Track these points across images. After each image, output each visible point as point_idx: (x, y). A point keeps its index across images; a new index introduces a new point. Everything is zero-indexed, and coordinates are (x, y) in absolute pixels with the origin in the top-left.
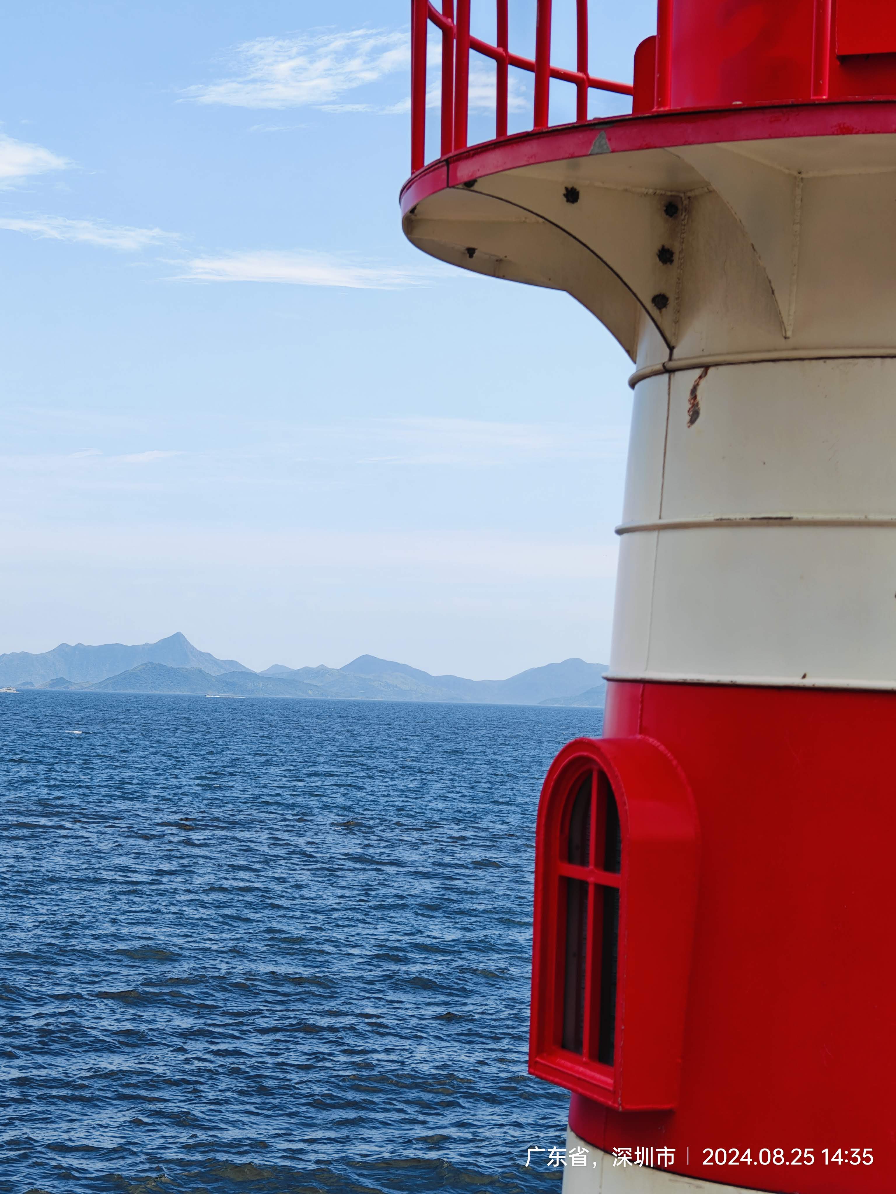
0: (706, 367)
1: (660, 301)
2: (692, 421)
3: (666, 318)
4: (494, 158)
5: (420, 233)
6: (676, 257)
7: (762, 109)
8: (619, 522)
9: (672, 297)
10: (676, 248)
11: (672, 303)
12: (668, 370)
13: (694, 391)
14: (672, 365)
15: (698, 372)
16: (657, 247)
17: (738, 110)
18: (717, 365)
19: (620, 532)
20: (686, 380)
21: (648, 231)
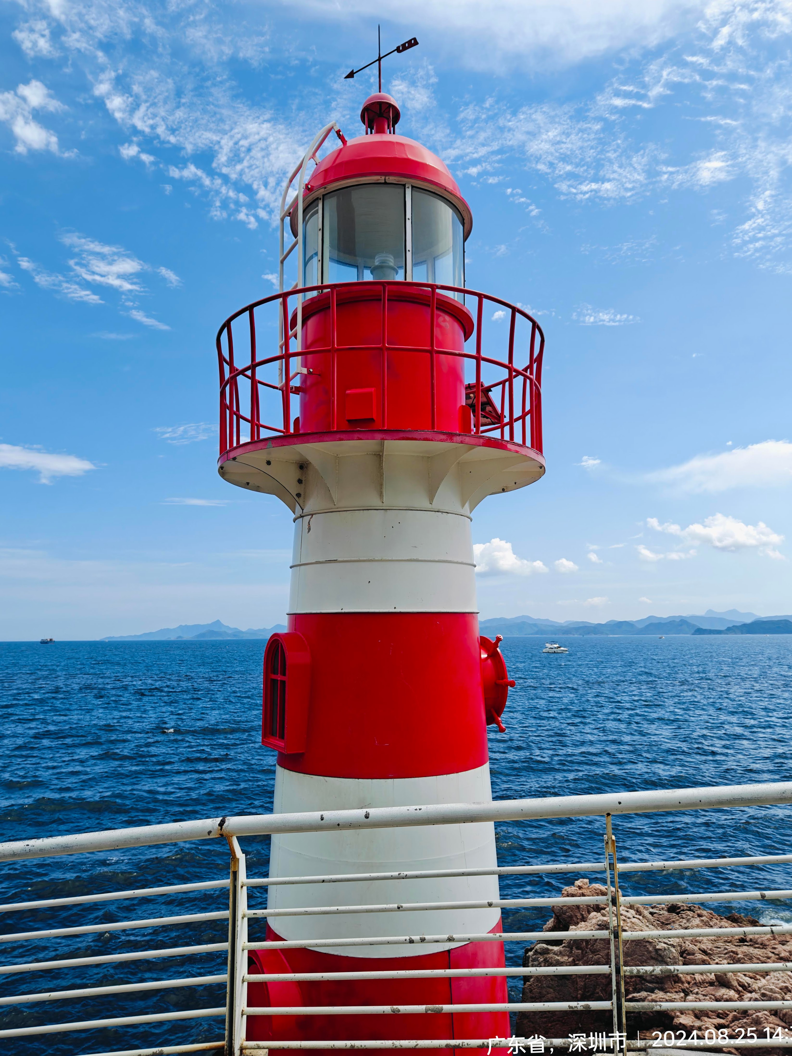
0: (312, 515)
1: (299, 495)
2: (309, 532)
3: (301, 500)
5: (226, 477)
6: (303, 482)
7: (316, 433)
8: (291, 564)
9: (302, 494)
10: (303, 479)
11: (302, 496)
12: (302, 517)
13: (309, 522)
14: (303, 515)
15: (310, 516)
16: (297, 479)
17: (309, 434)
18: (315, 514)
19: (291, 567)
20: (307, 519)
21: (294, 474)
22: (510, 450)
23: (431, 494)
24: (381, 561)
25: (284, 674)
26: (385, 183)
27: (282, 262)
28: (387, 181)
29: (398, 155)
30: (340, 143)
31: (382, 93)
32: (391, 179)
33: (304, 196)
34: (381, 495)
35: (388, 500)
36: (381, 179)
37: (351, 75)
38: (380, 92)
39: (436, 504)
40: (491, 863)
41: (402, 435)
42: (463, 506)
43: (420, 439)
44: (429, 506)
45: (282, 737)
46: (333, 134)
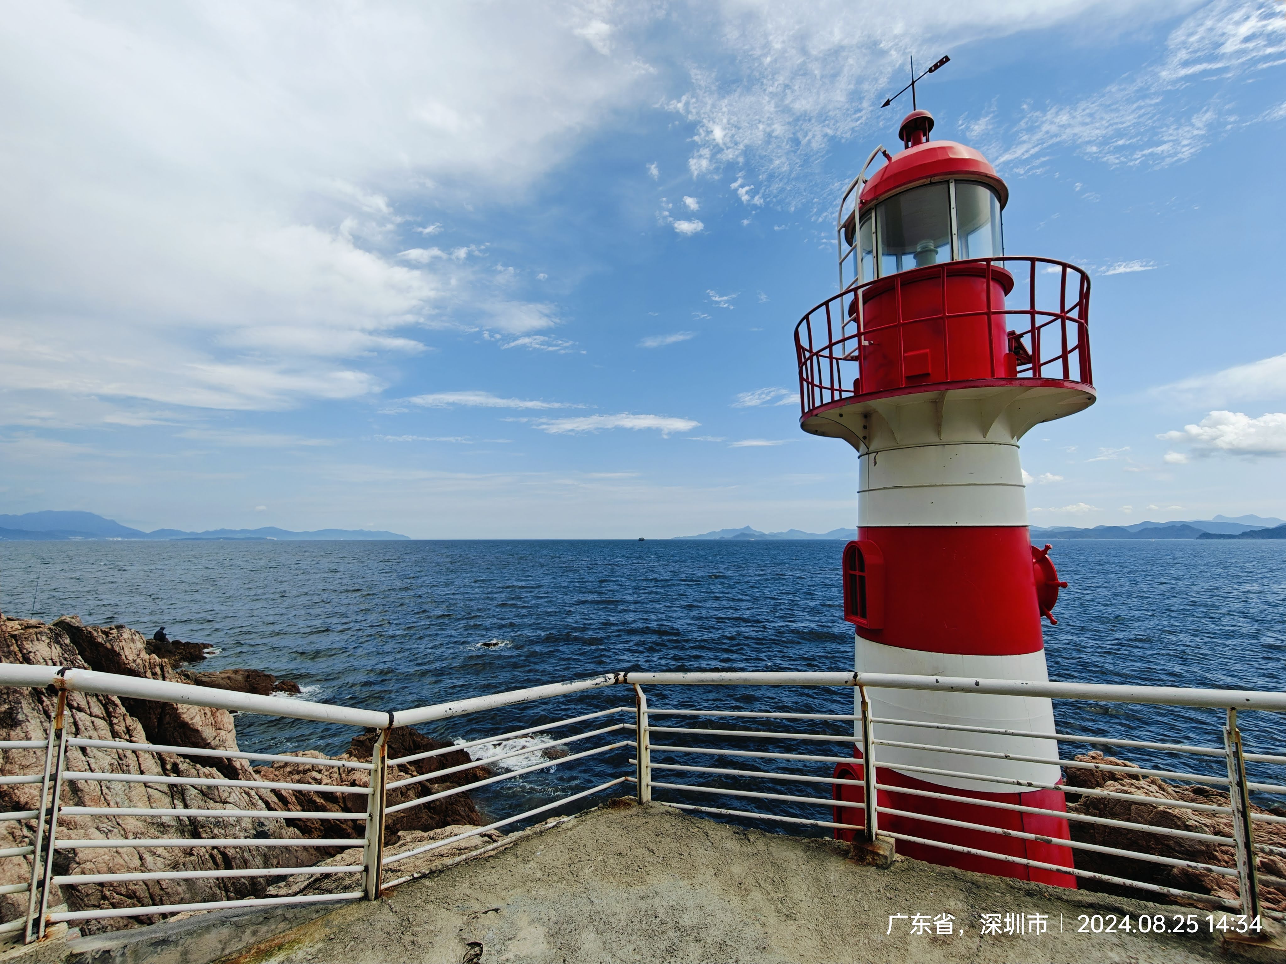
0: (877, 452)
1: (865, 438)
2: (875, 465)
3: (866, 442)
4: (822, 409)
6: (868, 427)
8: (858, 490)
9: (867, 436)
10: (868, 425)
11: (867, 438)
12: (868, 454)
13: (875, 458)
14: (868, 452)
15: (875, 453)
16: (862, 425)
17: (882, 391)
18: (880, 451)
19: (858, 492)
20: (872, 456)
21: (860, 422)
22: (1067, 388)
23: (985, 430)
24: (942, 485)
25: (862, 569)
26: (931, 183)
27: (841, 264)
28: (933, 181)
29: (941, 157)
30: (886, 162)
31: (917, 111)
32: (936, 179)
33: (860, 209)
34: (939, 433)
35: (945, 437)
36: (927, 181)
37: (887, 103)
38: (915, 110)
39: (990, 437)
40: (1051, 730)
41: (964, 384)
42: (1013, 438)
43: (982, 386)
44: (983, 440)
45: (863, 616)
46: (880, 154)
